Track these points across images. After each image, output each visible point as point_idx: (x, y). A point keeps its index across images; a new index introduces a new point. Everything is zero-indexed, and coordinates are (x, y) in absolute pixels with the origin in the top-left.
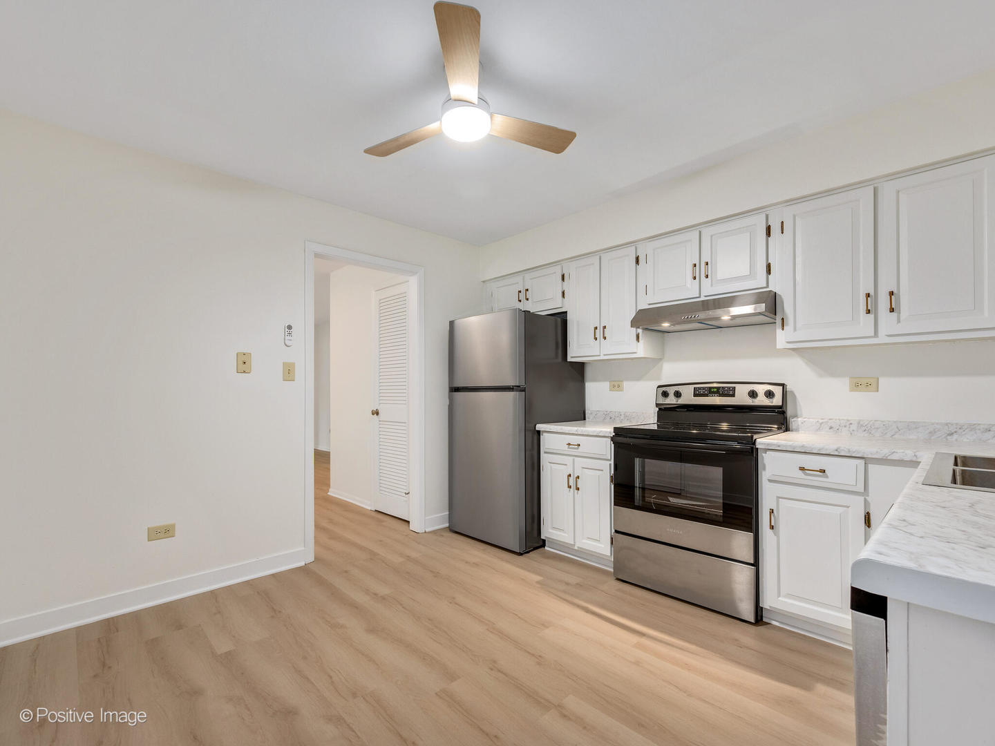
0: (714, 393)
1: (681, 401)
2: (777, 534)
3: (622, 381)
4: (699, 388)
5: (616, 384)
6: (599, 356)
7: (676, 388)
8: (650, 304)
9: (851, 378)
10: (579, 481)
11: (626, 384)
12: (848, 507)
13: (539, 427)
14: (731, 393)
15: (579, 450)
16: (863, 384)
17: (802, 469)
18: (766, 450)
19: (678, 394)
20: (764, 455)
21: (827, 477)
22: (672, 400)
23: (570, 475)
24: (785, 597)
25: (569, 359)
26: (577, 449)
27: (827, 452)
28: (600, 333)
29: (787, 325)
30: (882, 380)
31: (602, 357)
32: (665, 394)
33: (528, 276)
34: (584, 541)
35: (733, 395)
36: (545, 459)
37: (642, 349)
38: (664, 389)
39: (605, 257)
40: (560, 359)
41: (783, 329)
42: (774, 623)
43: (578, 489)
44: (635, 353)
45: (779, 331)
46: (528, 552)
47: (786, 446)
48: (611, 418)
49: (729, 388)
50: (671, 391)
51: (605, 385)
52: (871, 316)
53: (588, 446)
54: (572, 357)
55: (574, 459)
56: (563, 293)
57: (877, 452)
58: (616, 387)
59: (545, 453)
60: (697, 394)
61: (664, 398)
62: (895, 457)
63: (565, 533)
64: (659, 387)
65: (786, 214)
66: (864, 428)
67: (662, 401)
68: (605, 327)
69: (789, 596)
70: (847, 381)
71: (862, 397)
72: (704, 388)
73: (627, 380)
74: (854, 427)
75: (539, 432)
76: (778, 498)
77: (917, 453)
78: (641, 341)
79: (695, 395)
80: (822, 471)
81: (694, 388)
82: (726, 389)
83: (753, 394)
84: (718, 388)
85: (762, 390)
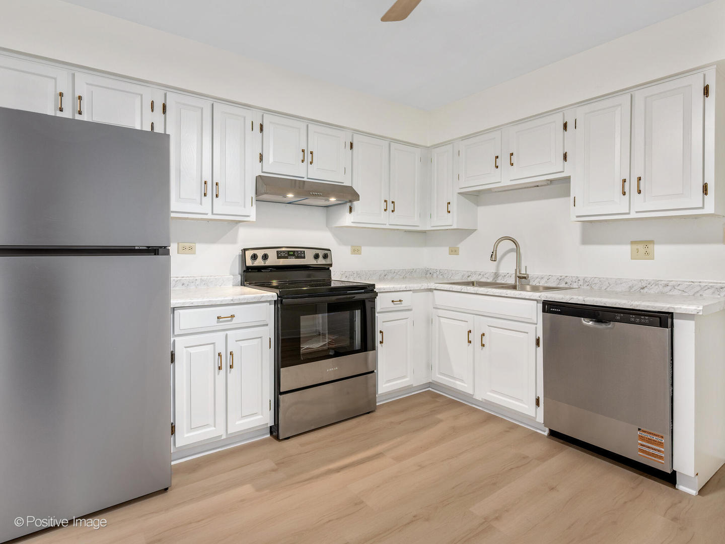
0: (291, 255)
1: (268, 263)
2: (382, 346)
4: (281, 252)
5: (187, 245)
7: (263, 251)
8: (263, 172)
9: (352, 246)
11: (202, 247)
12: (408, 318)
14: (302, 255)
15: (233, 322)
16: (356, 250)
17: (393, 301)
19: (265, 257)
21: (403, 304)
22: (261, 262)
23: (220, 354)
24: (385, 383)
26: (231, 321)
27: (402, 290)
28: (211, 189)
29: (354, 211)
30: (363, 248)
32: (254, 257)
33: (81, 76)
34: (237, 423)
35: (305, 257)
38: (252, 252)
41: (349, 213)
43: (231, 367)
44: (248, 216)
47: (387, 288)
49: (301, 252)
50: (260, 253)
52: (386, 213)
55: (226, 334)
56: (152, 126)
58: (187, 248)
59: (178, 336)
60: (279, 255)
61: (253, 261)
65: (356, 139)
67: (251, 263)
68: (217, 184)
69: (387, 382)
70: (349, 248)
71: (356, 257)
72: (284, 252)
76: (383, 322)
77: (428, 284)
78: (254, 206)
79: (278, 258)
80: (400, 301)
81: (277, 251)
82: (299, 252)
83: (316, 257)
84: (294, 252)
85: (321, 253)
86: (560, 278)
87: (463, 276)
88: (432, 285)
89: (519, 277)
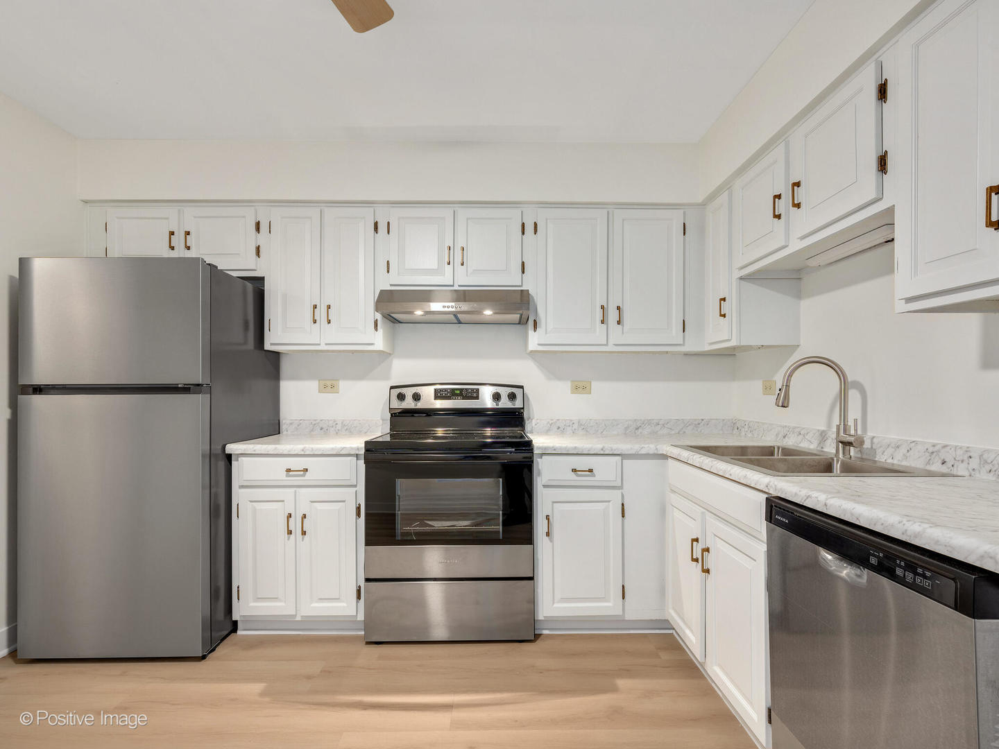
0: (457, 395)
1: (420, 405)
2: (551, 541)
3: (337, 380)
4: (441, 390)
5: (329, 383)
6: (319, 344)
7: (414, 390)
8: (391, 285)
9: (572, 381)
10: (305, 520)
11: (343, 385)
12: (609, 501)
13: (232, 448)
14: (475, 395)
15: (306, 478)
16: (581, 388)
17: (574, 470)
18: (542, 455)
19: (417, 397)
20: (539, 460)
21: (594, 476)
22: (409, 404)
23: (290, 516)
24: (559, 602)
25: (267, 347)
26: (304, 475)
27: (595, 452)
28: (321, 313)
29: (540, 327)
30: (595, 385)
31: (323, 347)
32: (401, 397)
33: (189, 212)
34: (313, 605)
35: (477, 398)
36: (240, 496)
37: (378, 340)
38: (399, 391)
39: (330, 213)
40: (251, 344)
41: (535, 331)
42: (545, 632)
43: (304, 533)
44: (372, 344)
45: (531, 332)
46: (213, 650)
47: (561, 448)
48: (321, 429)
49: (473, 390)
50: (409, 393)
51: (313, 385)
52: (604, 326)
53: (319, 469)
54: (272, 344)
55: (295, 492)
56: (258, 249)
57: (631, 449)
58: (329, 386)
59: (242, 487)
60: (439, 395)
61: (400, 402)
62: (643, 452)
63: (281, 601)
64: (392, 388)
65: (542, 216)
66: (583, 427)
67: (396, 404)
68: (329, 307)
69: (564, 600)
70: (568, 384)
71: (581, 398)
72: (446, 390)
73: (346, 378)
74: (576, 426)
75: (229, 457)
76: (554, 502)
77: (658, 447)
78: (380, 330)
79: (436, 397)
80: (591, 471)
81: (435, 390)
82: (470, 391)
83: (497, 397)
84: (461, 390)
85: (504, 392)
86: (931, 449)
87: (777, 435)
88: (666, 449)
89: (841, 442)
